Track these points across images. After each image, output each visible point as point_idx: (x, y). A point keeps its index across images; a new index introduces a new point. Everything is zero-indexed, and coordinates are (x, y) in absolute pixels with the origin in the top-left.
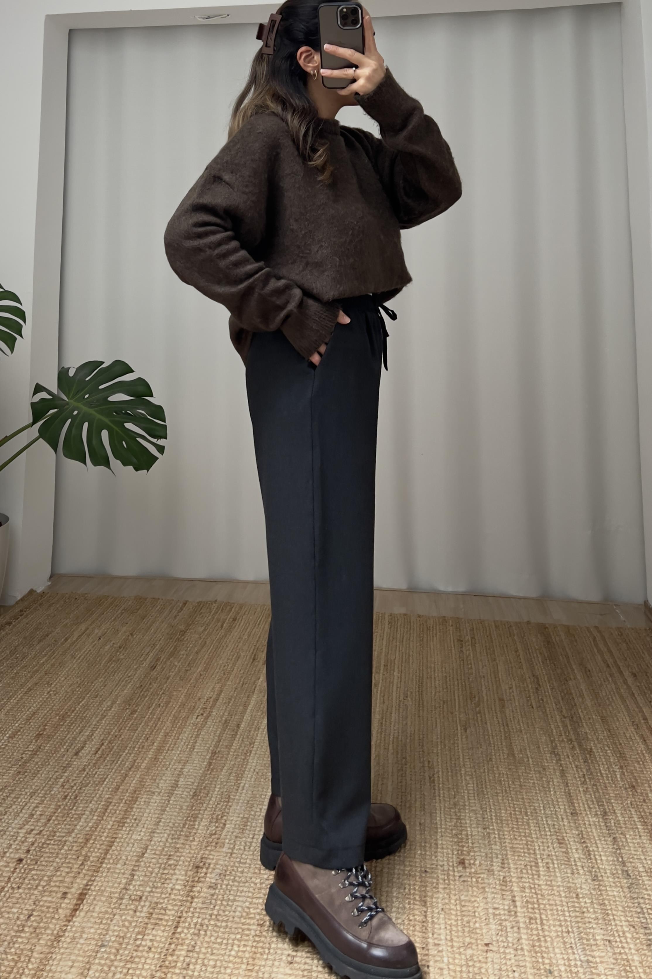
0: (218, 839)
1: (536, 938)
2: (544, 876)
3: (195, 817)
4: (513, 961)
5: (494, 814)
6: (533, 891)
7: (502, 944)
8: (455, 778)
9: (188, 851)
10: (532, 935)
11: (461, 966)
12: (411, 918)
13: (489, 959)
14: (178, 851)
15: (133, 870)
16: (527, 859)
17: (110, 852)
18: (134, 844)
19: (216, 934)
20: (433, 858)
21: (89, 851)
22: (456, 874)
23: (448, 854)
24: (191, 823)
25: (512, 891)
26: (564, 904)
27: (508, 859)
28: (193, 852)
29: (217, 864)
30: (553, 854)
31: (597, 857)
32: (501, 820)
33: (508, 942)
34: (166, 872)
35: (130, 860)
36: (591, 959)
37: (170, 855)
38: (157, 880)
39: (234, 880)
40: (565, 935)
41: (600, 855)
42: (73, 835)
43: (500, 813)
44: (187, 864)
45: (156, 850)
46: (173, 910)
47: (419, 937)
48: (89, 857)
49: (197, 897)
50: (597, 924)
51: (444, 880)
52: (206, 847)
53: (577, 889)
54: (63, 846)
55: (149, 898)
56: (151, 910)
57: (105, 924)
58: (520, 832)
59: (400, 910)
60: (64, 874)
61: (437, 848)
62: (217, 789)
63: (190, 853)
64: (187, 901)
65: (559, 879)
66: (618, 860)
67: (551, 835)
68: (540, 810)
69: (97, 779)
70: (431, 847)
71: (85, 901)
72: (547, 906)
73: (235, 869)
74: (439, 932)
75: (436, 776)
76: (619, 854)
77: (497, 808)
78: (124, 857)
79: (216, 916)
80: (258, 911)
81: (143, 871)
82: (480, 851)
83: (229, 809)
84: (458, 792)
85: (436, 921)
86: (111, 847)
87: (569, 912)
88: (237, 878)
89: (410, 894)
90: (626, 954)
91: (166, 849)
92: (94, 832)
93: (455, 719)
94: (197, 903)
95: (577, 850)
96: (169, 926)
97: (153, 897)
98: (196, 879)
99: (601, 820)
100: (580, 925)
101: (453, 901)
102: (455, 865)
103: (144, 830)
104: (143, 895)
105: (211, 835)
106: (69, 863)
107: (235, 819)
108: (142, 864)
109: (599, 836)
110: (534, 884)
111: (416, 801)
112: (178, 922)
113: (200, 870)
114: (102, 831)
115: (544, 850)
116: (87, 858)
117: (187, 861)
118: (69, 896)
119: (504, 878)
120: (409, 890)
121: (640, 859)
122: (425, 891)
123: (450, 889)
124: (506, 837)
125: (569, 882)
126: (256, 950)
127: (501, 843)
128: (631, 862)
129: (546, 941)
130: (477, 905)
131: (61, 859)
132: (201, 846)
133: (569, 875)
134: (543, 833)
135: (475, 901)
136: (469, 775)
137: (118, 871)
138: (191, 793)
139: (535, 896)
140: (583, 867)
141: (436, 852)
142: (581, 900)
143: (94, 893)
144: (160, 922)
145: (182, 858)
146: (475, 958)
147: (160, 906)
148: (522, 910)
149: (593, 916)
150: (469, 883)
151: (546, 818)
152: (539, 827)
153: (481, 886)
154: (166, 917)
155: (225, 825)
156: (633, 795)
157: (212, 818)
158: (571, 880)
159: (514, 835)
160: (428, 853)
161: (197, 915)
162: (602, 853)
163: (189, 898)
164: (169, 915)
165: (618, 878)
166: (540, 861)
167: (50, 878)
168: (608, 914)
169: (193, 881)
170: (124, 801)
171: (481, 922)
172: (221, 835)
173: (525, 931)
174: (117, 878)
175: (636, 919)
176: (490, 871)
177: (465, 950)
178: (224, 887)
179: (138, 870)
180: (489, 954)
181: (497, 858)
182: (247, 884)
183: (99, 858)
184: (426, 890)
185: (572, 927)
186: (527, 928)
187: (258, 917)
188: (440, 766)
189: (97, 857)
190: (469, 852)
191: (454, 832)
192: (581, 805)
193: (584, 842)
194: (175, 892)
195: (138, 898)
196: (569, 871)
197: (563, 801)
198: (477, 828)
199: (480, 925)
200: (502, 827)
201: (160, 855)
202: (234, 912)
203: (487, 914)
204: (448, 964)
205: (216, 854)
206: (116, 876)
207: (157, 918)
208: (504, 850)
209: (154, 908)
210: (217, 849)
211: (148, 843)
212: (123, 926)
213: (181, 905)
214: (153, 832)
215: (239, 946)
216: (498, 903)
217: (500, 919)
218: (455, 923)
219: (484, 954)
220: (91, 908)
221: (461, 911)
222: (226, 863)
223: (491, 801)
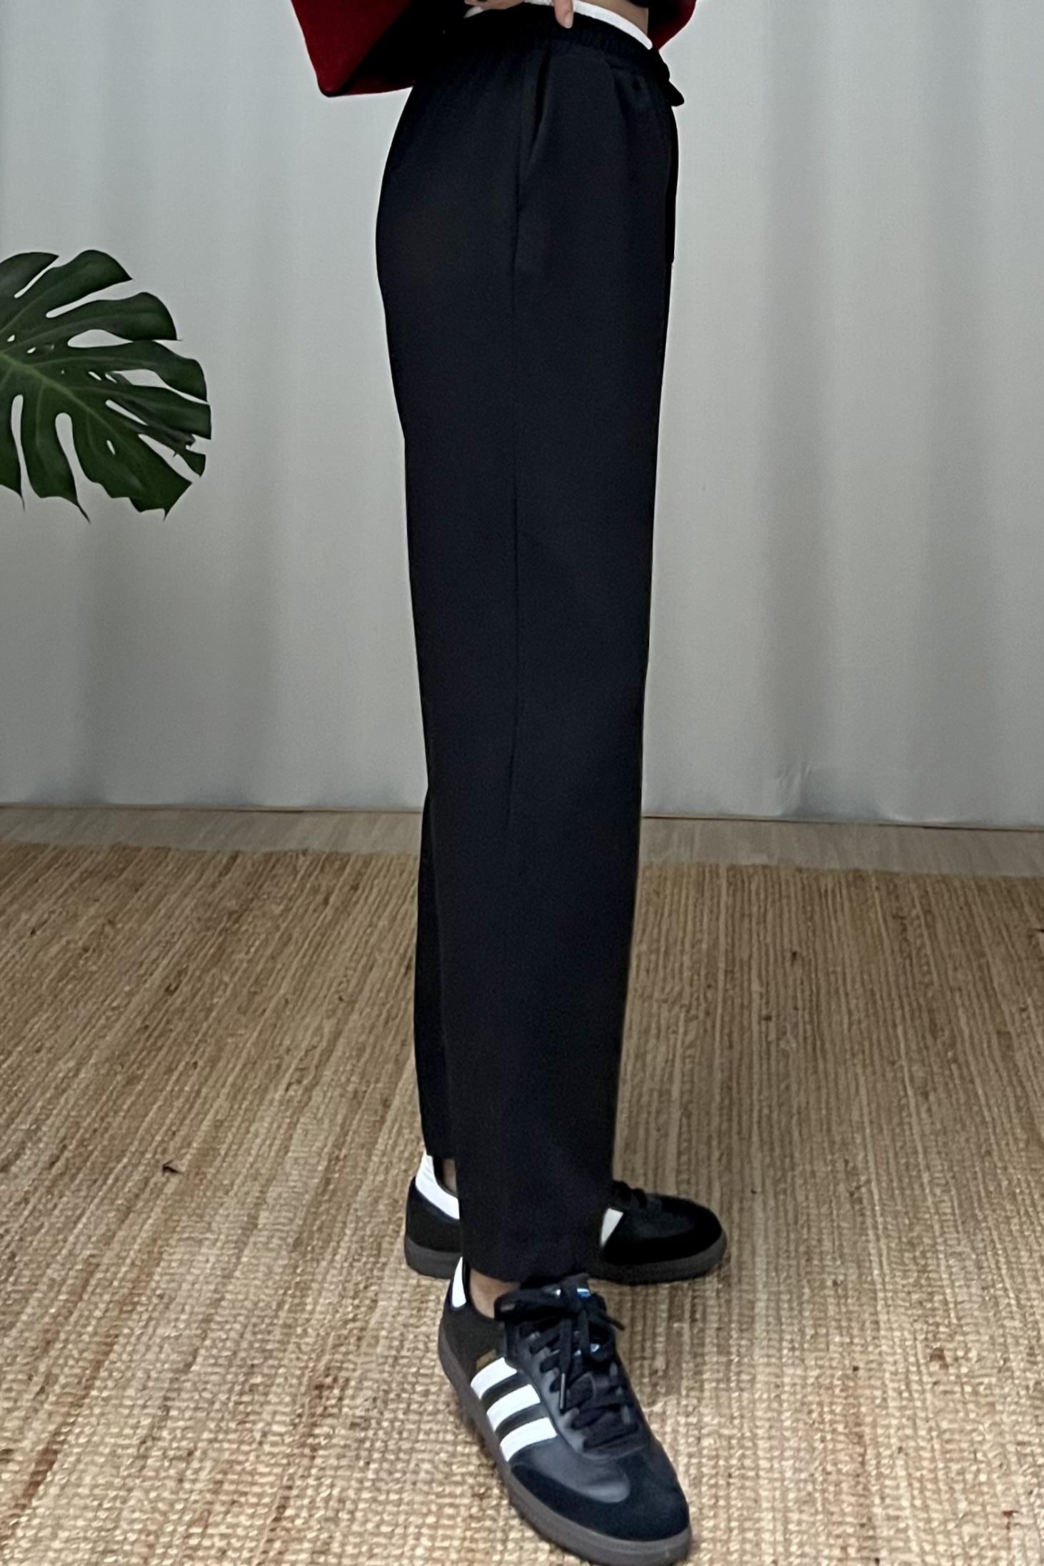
0: (362, 1329)
3: (303, 1288)
5: (1002, 1260)
8: (908, 1192)
9: (293, 1356)
12: (829, 1468)
13: (1015, 1542)
14: (271, 1357)
15: (166, 1399)
17: (110, 1362)
18: (161, 1347)
19: (378, 1518)
20: (870, 1349)
21: (55, 1365)
22: (925, 1378)
23: (903, 1340)
24: (297, 1301)
28: (304, 1358)
29: (366, 1379)
32: (1022, 1272)
34: (246, 1398)
35: (157, 1379)
37: (253, 1366)
38: (227, 1416)
39: (408, 1411)
42: (14, 1333)
43: (1019, 1257)
44: (293, 1383)
45: (216, 1358)
46: (269, 1474)
47: (850, 1504)
48: (57, 1376)
49: (325, 1447)
51: (900, 1393)
52: (335, 1346)
55: (212, 1454)
56: (219, 1477)
59: (802, 1454)
61: (878, 1330)
62: (348, 1232)
63: (297, 1360)
64: (303, 1455)
69: (57, 1218)
70: (862, 1329)
71: (56, 1466)
73: (408, 1387)
74: (895, 1493)
75: (864, 1190)
77: (1010, 1246)
78: (140, 1374)
79: (373, 1480)
80: (472, 1468)
81: (192, 1398)
82: (978, 1333)
83: (382, 1270)
84: (919, 1219)
85: (888, 1472)
86: (108, 1354)
88: (414, 1407)
91: (242, 1354)
92: (65, 1324)
93: (899, 1075)
94: (326, 1458)
96: (265, 1505)
97: (221, 1450)
98: (320, 1410)
101: (922, 1433)
102: (922, 1361)
103: (183, 1317)
104: (196, 1449)
105: (346, 1322)
107: (399, 1289)
108: (188, 1385)
111: (820, 1241)
112: (287, 1498)
113: (326, 1393)
114: (82, 1321)
116: (51, 1378)
117: (293, 1376)
118: (18, 1456)
120: (821, 1414)
122: (857, 1415)
123: (915, 1408)
124: (1035, 1303)
126: (473, 1546)
127: (1024, 1315)
130: (980, 1438)
132: (325, 1343)
135: (974, 1430)
136: (938, 1185)
137: (129, 1403)
138: (290, 1240)
143: (77, 1449)
144: (243, 1499)
145: (281, 1371)
146: (982, 1542)
147: (239, 1468)
153: (983, 1401)
154: (257, 1489)
155: (375, 1301)
157: (344, 1289)
160: (856, 1341)
161: (327, 1481)
163: (306, 1451)
164: (262, 1485)
169: (312, 1416)
170: (128, 1261)
171: (990, 1473)
172: (367, 1322)
174: (132, 1414)
176: (1004, 1370)
177: (956, 1526)
178: (385, 1424)
179: (179, 1398)
180: (1014, 1533)
182: (440, 1417)
183: (83, 1376)
184: (859, 1411)
187: (470, 1480)
188: (872, 1170)
189: (79, 1375)
190: (951, 1337)
191: (915, 1297)
194: (271, 1438)
195: (184, 1453)
198: (968, 1287)
199: (989, 1478)
200: (1024, 1283)
201: (230, 1365)
202: (416, 1472)
203: (1004, 1454)
204: (923, 1553)
205: (359, 1360)
206: (126, 1412)
207: (235, 1492)
208: (1033, 1329)
209: (225, 1473)
210: (364, 1348)
211: (197, 1342)
212: (154, 1510)
213: (289, 1464)
214: (208, 1320)
215: (433, 1538)
216: (1027, 1433)
217: (1034, 1464)
218: (932, 1476)
219: (1005, 1531)
220: (73, 1478)
221: (945, 1452)
222: (386, 1375)
223: (995, 1234)
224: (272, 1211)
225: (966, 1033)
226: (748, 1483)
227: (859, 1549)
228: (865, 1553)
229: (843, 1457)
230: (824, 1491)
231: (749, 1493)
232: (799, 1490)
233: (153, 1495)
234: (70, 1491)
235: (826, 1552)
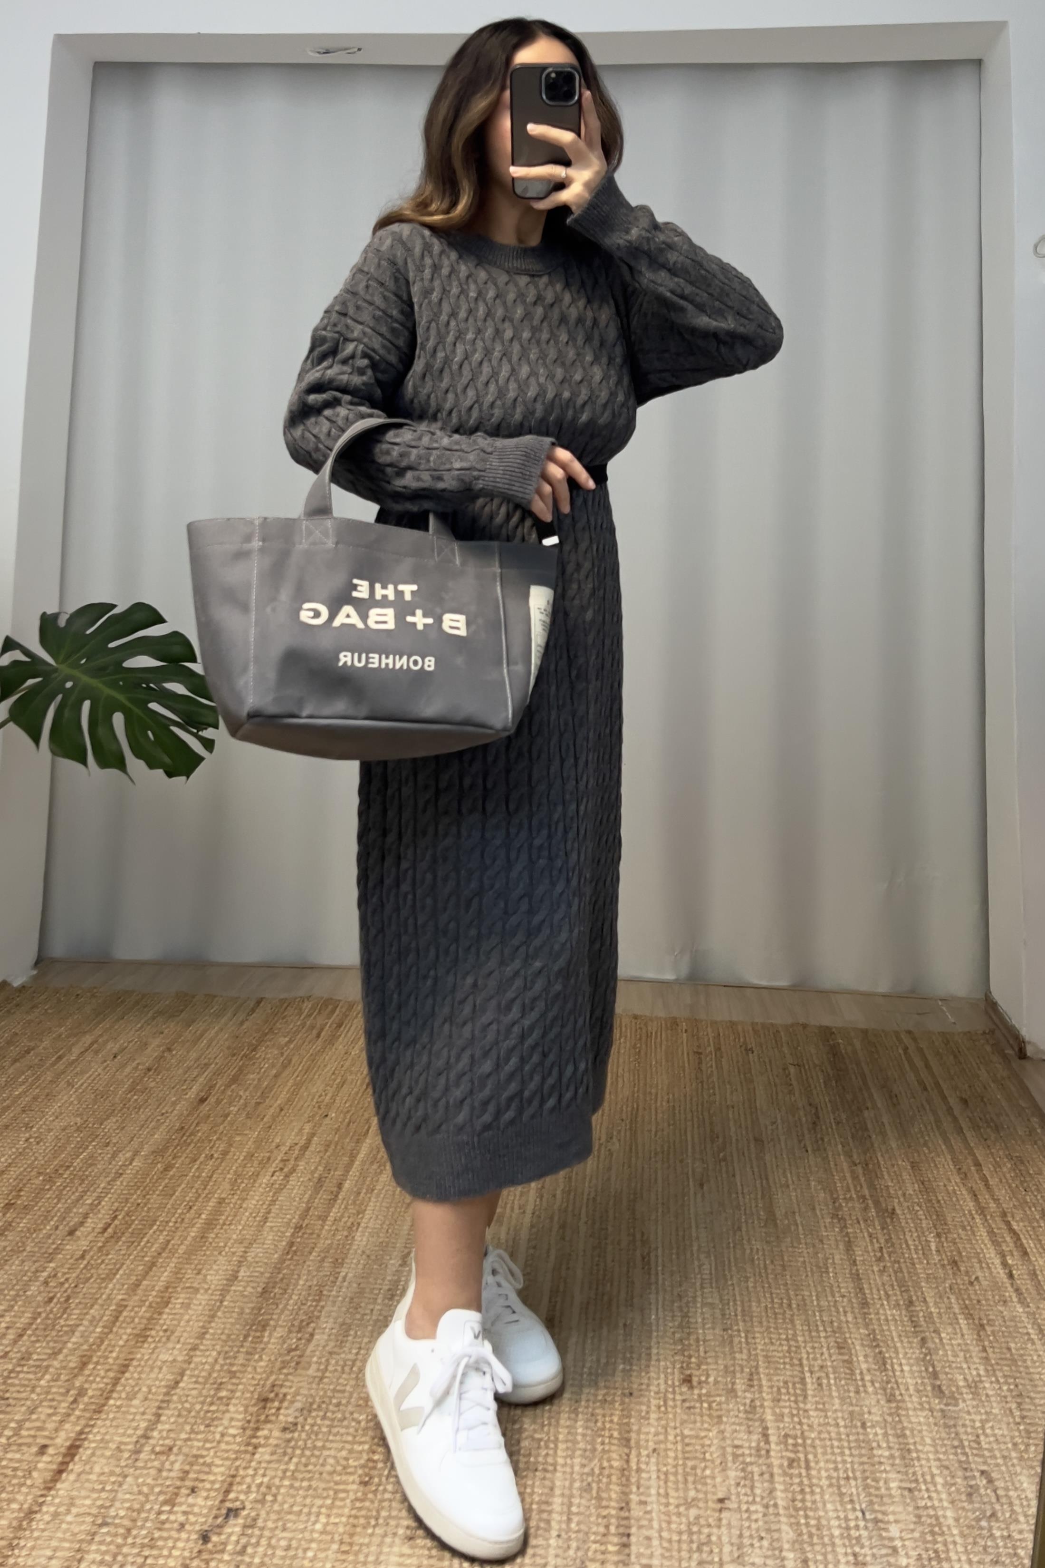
0: (300, 1356)
1: (798, 1489)
2: (814, 1396)
3: (264, 1325)
4: (760, 1523)
5: (740, 1309)
6: (796, 1419)
7: (745, 1499)
8: (682, 1257)
9: (250, 1376)
10: (792, 1485)
11: (680, 1533)
12: (605, 1464)
13: (724, 1522)
14: (234, 1377)
15: (159, 1408)
16: (788, 1373)
17: (123, 1380)
18: (161, 1368)
19: (292, 1500)
20: (644, 1374)
21: (86, 1381)
22: (678, 1397)
23: (667, 1368)
24: (258, 1334)
25: (762, 1421)
26: (843, 1437)
27: (758, 1373)
28: (259, 1377)
29: (298, 1394)
30: (829, 1364)
31: (896, 1367)
32: (752, 1317)
33: (754, 1496)
34: (213, 1408)
35: (156, 1393)
36: (880, 1516)
37: (221, 1383)
38: (199, 1421)
39: (324, 1418)
40: (842, 1482)
41: (901, 1365)
42: (61, 1357)
43: (750, 1307)
44: (248, 1395)
45: (198, 1377)
46: (223, 1465)
47: (616, 1492)
48: (87, 1390)
49: (264, 1446)
50: (893, 1465)
51: (659, 1407)
52: (281, 1369)
53: (863, 1414)
54: (43, 1376)
55: (185, 1450)
56: (187, 1468)
57: (111, 1491)
58: (780, 1334)
59: (588, 1453)
60: (43, 1417)
61: (649, 1360)
62: (302, 1282)
63: (253, 1378)
64: (246, 1452)
65: (837, 1401)
66: (927, 1370)
67: (826, 1337)
68: (812, 1302)
70: (639, 1359)
71: (77, 1458)
72: (818, 1442)
73: (327, 1400)
74: (647, 1483)
75: (653, 1254)
76: (929, 1361)
77: (746, 1299)
78: (144, 1389)
79: (293, 1472)
80: (362, 1462)
81: (175, 1408)
82: (716, 1363)
83: (321, 1311)
84: (686, 1277)
85: (643, 1466)
86: (123, 1373)
87: (850, 1448)
88: (329, 1414)
89: (604, 1429)
90: (933, 1507)
91: (215, 1375)
92: (95, 1351)
93: (685, 1170)
94: (263, 1454)
95: (866, 1356)
96: (216, 1490)
97: (191, 1447)
98: (263, 1418)
99: (904, 1312)
100: (866, 1467)
101: (671, 1438)
102: (678, 1384)
103: (178, 1346)
104: (174, 1445)
105: (290, 1351)
106: (53, 1400)
107: (330, 1326)
108: (175, 1398)
109: (900, 1336)
110: (798, 1409)
111: (619, 1292)
112: (231, 1484)
113: (268, 1405)
114: (109, 1349)
115: (815, 1359)
116: (82, 1392)
117: (248, 1391)
118: (51, 1451)
119: (752, 1401)
120: (603, 1423)
121: (961, 1368)
122: (628, 1424)
123: (668, 1419)
124: (758, 1341)
125: (851, 1404)
126: (356, 1521)
127: (749, 1350)
128: (947, 1374)
129: (812, 1493)
130: (708, 1442)
131: (38, 1395)
132: (273, 1367)
133: (852, 1394)
134: (814, 1334)
135: (706, 1436)
136: (704, 1252)
137: (133, 1410)
138: (260, 1289)
139: (798, 1427)
140: (872, 1382)
141: (648, 1366)
142: (869, 1430)
143: (93, 1445)
144: (201, 1485)
145: (241, 1387)
146: (702, 1521)
147: (201, 1461)
148: (778, 1448)
149: (887, 1454)
150: (698, 1410)
151: (820, 1311)
152: (809, 1325)
153: (715, 1414)
155: (312, 1335)
156: (954, 1274)
157: (293, 1325)
158: (854, 1401)
159: (771, 1339)
160: (635, 1368)
161: (261, 1472)
162: (903, 1361)
163: (250, 1448)
164: (216, 1474)
165: (927, 1396)
166: (808, 1375)
167: (20, 1424)
168: (909, 1451)
169: (258, 1421)
170: (147, 1304)
171: (715, 1468)
172: (305, 1351)
173: (782, 1479)
174: (133, 1420)
175: (951, 1457)
176: (732, 1392)
177: (687, 1509)
178: (307, 1428)
179: (168, 1408)
180: (724, 1515)
181: (742, 1372)
182: (345, 1423)
183: (102, 1390)
184: (630, 1421)
185: (853, 1471)
186: (785, 1474)
187: (360, 1472)
188: (660, 1240)
189: (101, 1389)
190: (699, 1366)
191: (677, 1336)
192: (875, 1291)
193: (878, 1346)
194: (227, 1439)
195: (166, 1449)
196: (852, 1388)
197: (847, 1288)
198: (714, 1329)
199: (712, 1472)
200: (752, 1326)
201: (205, 1383)
202: (323, 1465)
203: (724, 1455)
204: (660, 1530)
205: (296, 1380)
206: (131, 1417)
207: (197, 1479)
208: (754, 1360)
209: (191, 1464)
210: (299, 1371)
211: (185, 1366)
212: (140, 1493)
213: (236, 1459)
214: (194, 1348)
215: (329, 1516)
216: (741, 1439)
217: (743, 1462)
218: (673, 1470)
219: (717, 1514)
220: (87, 1468)
221: (684, 1452)
222: (312, 1391)
223: (737, 1289)
224: (249, 1267)
225: (734, 1140)
226: (548, 1475)
227: (617, 1527)
228: (621, 1530)
229: (614, 1456)
230: (600, 1481)
231: (547, 1483)
232: (582, 1481)
233: (141, 1480)
234: (84, 1477)
235: (594, 1529)
